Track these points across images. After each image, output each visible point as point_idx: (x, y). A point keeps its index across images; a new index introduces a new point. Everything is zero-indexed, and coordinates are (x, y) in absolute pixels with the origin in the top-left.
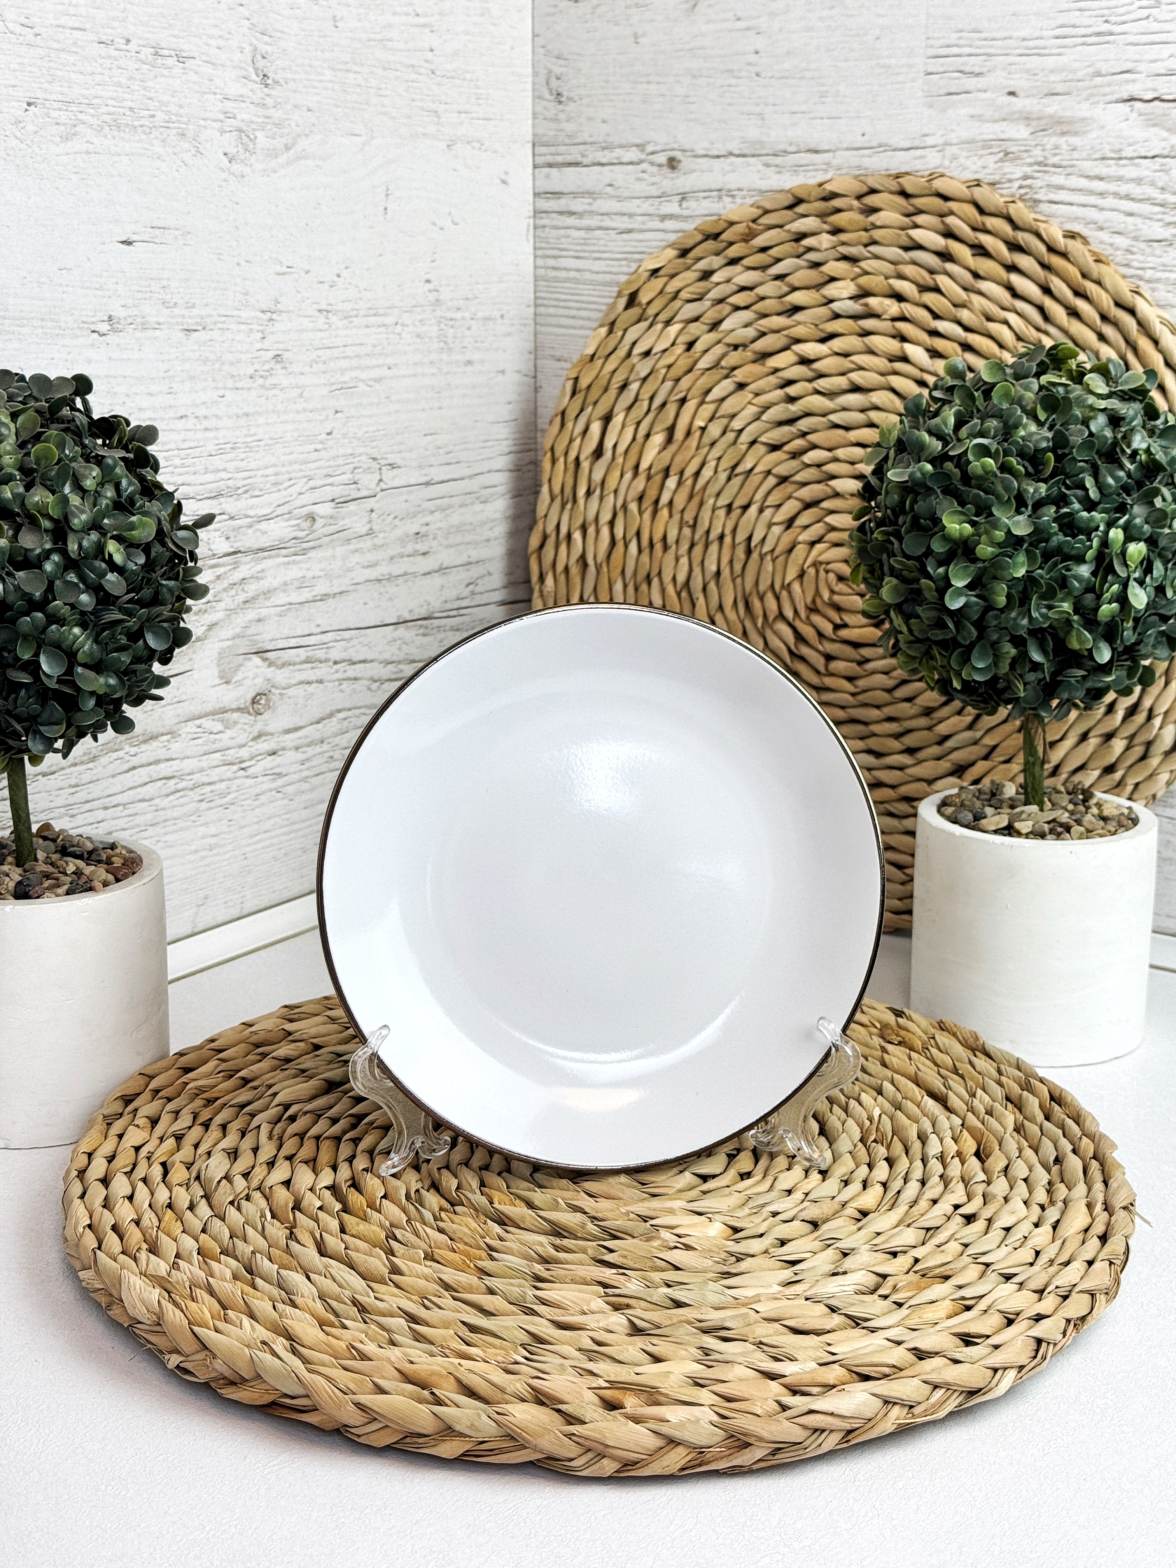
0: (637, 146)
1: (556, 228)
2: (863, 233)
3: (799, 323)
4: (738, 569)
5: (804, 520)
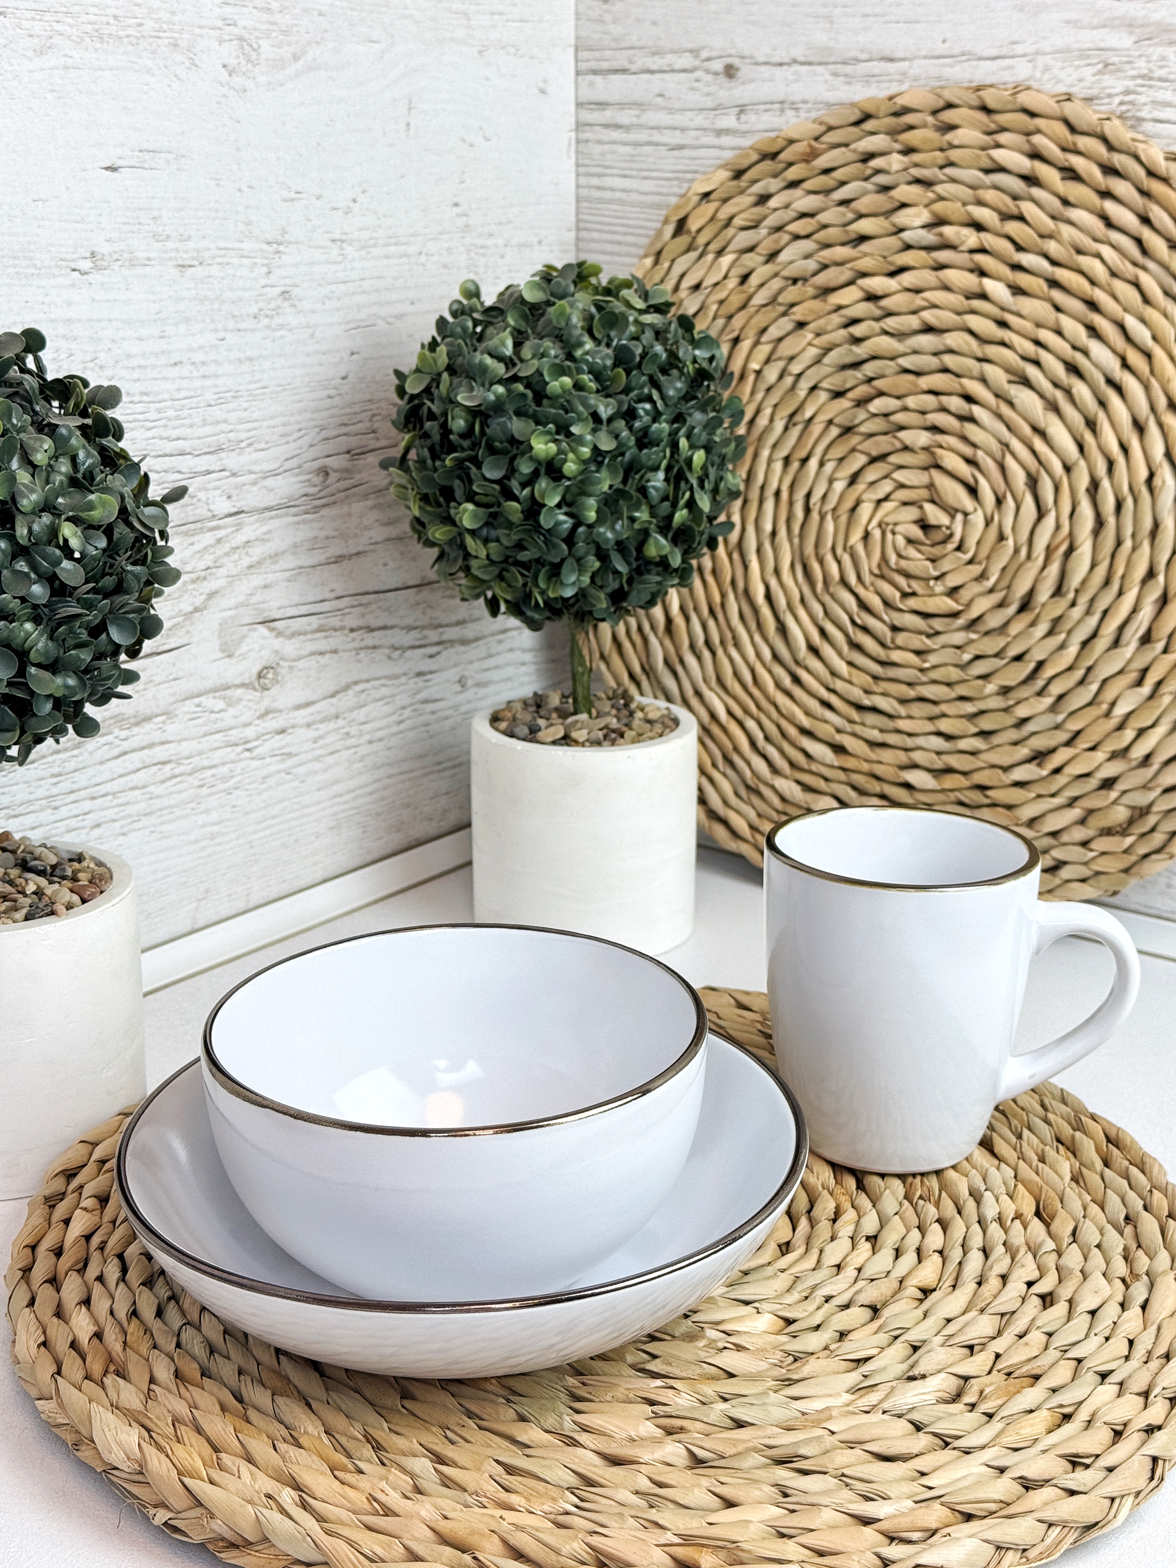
0: (691, 51)
1: (600, 142)
2: (938, 153)
3: (865, 255)
4: (796, 530)
5: (871, 475)
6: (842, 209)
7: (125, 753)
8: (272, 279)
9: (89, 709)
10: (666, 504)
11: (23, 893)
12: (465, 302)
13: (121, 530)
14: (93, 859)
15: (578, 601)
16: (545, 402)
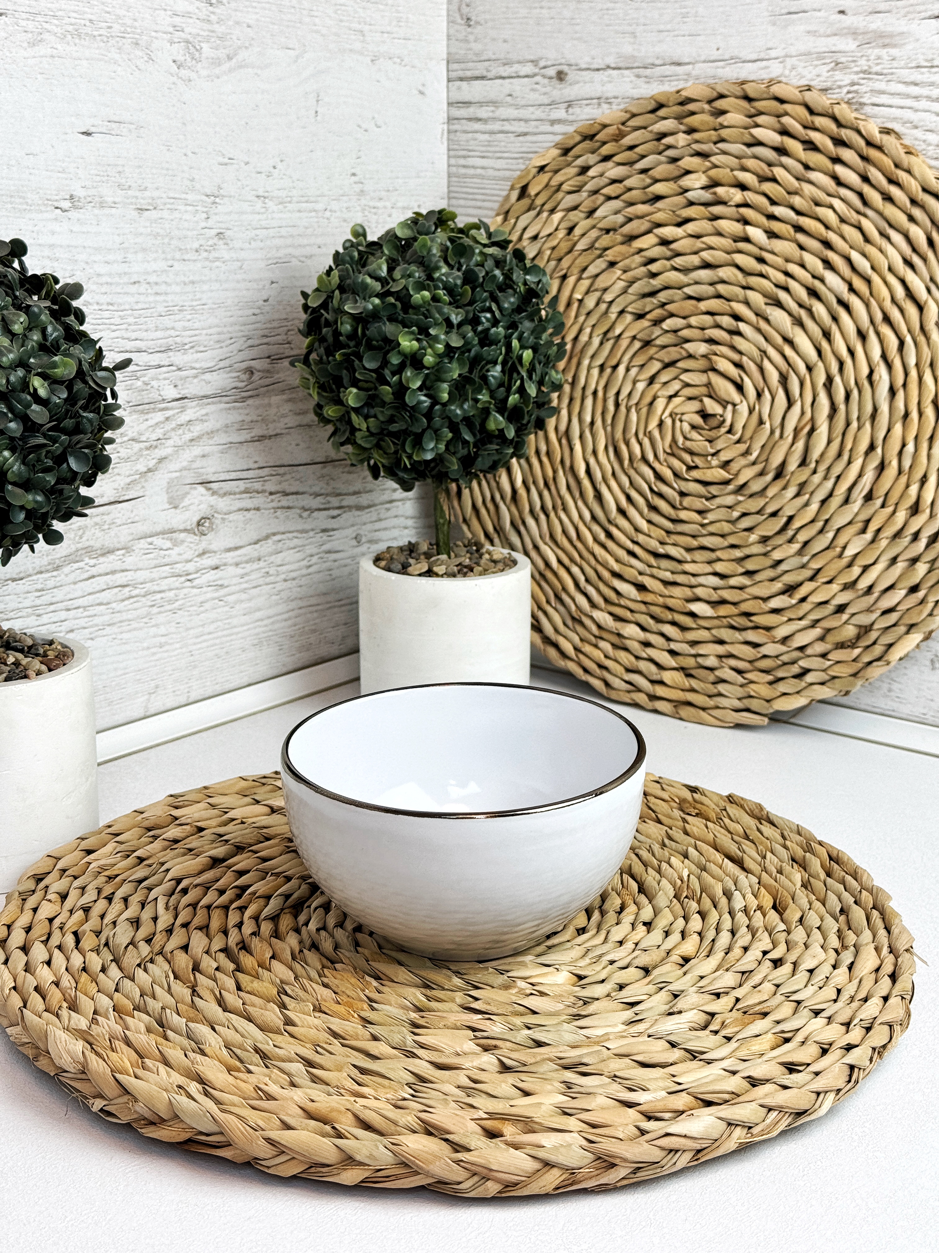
0: (532, 61)
1: (466, 132)
2: (713, 132)
3: (660, 210)
4: (609, 421)
5: (664, 377)
6: (642, 176)
7: (93, 577)
8: (210, 223)
9: (57, 525)
10: (502, 389)
11: (6, 664)
12: (354, 240)
13: (79, 386)
14: (61, 644)
15: (437, 465)
16: (411, 311)
